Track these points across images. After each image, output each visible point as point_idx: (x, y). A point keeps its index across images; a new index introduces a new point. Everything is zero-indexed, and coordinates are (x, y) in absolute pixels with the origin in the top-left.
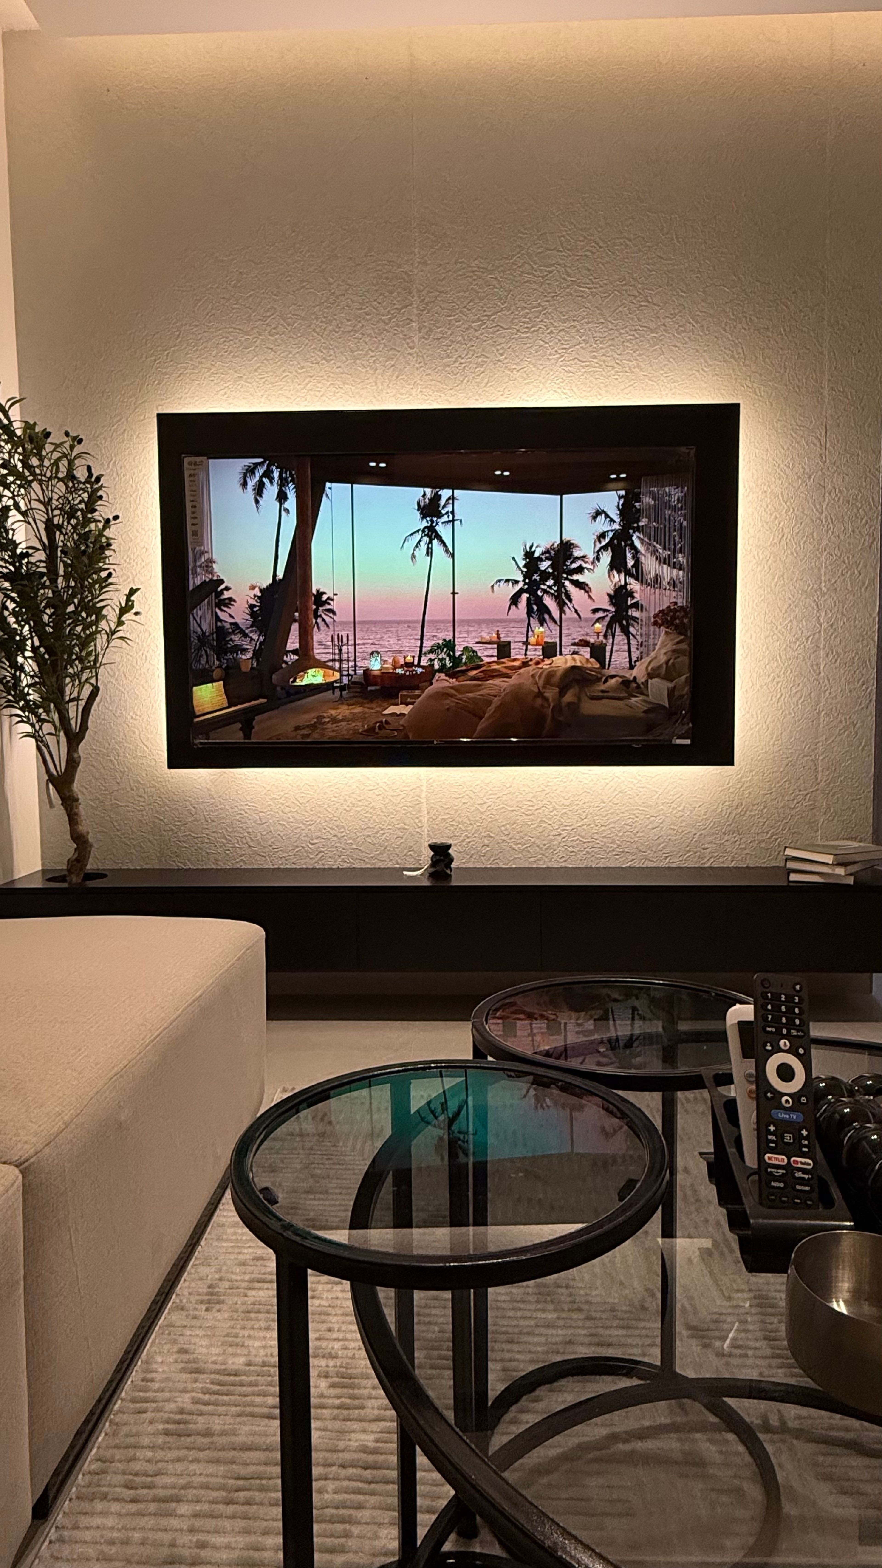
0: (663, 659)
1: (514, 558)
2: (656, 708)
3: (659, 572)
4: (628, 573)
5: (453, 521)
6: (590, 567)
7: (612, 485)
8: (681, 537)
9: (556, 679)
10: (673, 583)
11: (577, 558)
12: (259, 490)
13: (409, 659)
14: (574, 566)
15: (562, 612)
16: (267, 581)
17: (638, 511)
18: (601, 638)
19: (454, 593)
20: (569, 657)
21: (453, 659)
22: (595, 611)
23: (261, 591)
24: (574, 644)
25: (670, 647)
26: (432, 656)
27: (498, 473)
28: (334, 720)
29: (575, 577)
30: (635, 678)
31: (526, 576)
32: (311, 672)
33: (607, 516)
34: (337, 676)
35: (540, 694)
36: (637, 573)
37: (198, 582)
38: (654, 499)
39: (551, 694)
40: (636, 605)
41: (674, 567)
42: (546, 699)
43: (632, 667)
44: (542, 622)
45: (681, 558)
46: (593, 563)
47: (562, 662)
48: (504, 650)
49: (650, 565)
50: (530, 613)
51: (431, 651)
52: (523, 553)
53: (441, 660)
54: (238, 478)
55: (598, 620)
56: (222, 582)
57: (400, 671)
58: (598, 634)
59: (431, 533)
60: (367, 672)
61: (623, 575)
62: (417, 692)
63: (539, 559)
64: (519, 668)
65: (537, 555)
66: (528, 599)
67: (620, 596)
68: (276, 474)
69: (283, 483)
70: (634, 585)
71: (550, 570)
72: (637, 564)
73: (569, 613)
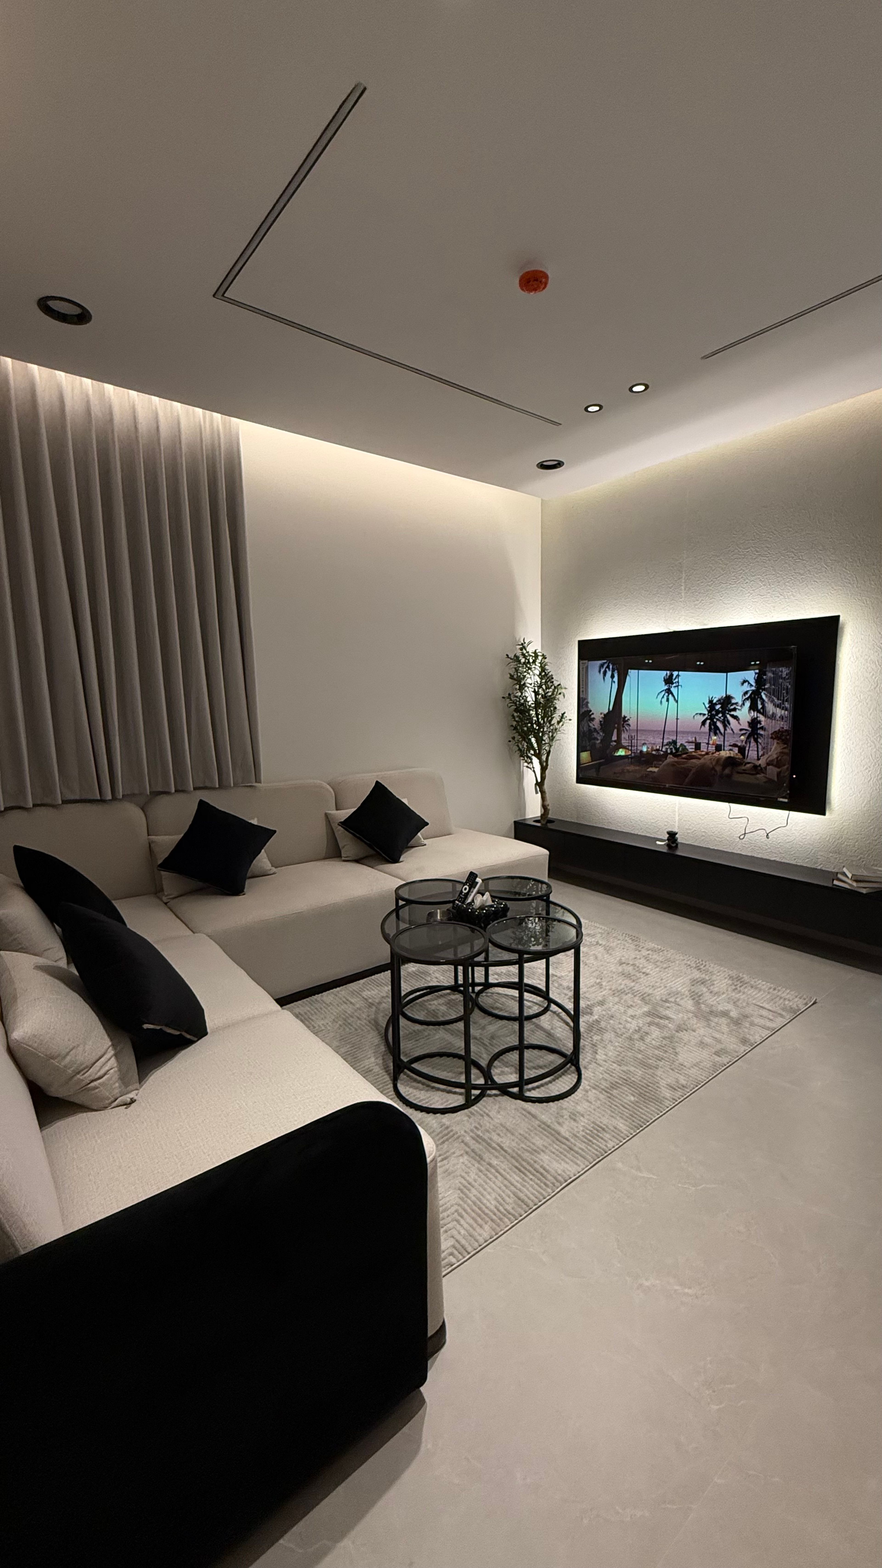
0: (775, 756)
1: (704, 704)
2: (770, 781)
3: (775, 711)
4: (759, 711)
5: (678, 686)
6: (739, 708)
7: (751, 668)
8: (787, 694)
9: (721, 762)
10: (782, 718)
11: (733, 704)
12: (605, 673)
13: (658, 747)
14: (732, 707)
15: (725, 730)
16: (606, 711)
17: (765, 680)
18: (744, 743)
19: (677, 719)
20: (728, 752)
21: (676, 748)
22: (741, 730)
23: (604, 715)
24: (730, 746)
25: (779, 750)
26: (667, 747)
27: (698, 663)
28: (628, 771)
29: (732, 713)
30: (760, 765)
31: (709, 712)
32: (621, 750)
33: (749, 683)
34: (630, 753)
35: (713, 769)
36: (763, 712)
37: (583, 711)
38: (773, 674)
39: (718, 768)
40: (762, 728)
41: (783, 709)
42: (716, 771)
43: (758, 759)
44: (716, 734)
45: (787, 705)
46: (741, 706)
47: (724, 754)
48: (698, 746)
49: (770, 708)
50: (710, 729)
51: (667, 745)
52: (708, 701)
53: (671, 749)
54: (598, 669)
55: (742, 735)
56: (591, 711)
57: (654, 752)
58: (742, 741)
59: (669, 691)
60: (641, 752)
61: (756, 713)
62: (661, 763)
63: (716, 704)
64: (704, 755)
65: (714, 701)
66: (710, 723)
67: (754, 723)
68: (611, 667)
69: (613, 671)
70: (762, 718)
71: (720, 709)
72: (763, 707)
73: (729, 731)
